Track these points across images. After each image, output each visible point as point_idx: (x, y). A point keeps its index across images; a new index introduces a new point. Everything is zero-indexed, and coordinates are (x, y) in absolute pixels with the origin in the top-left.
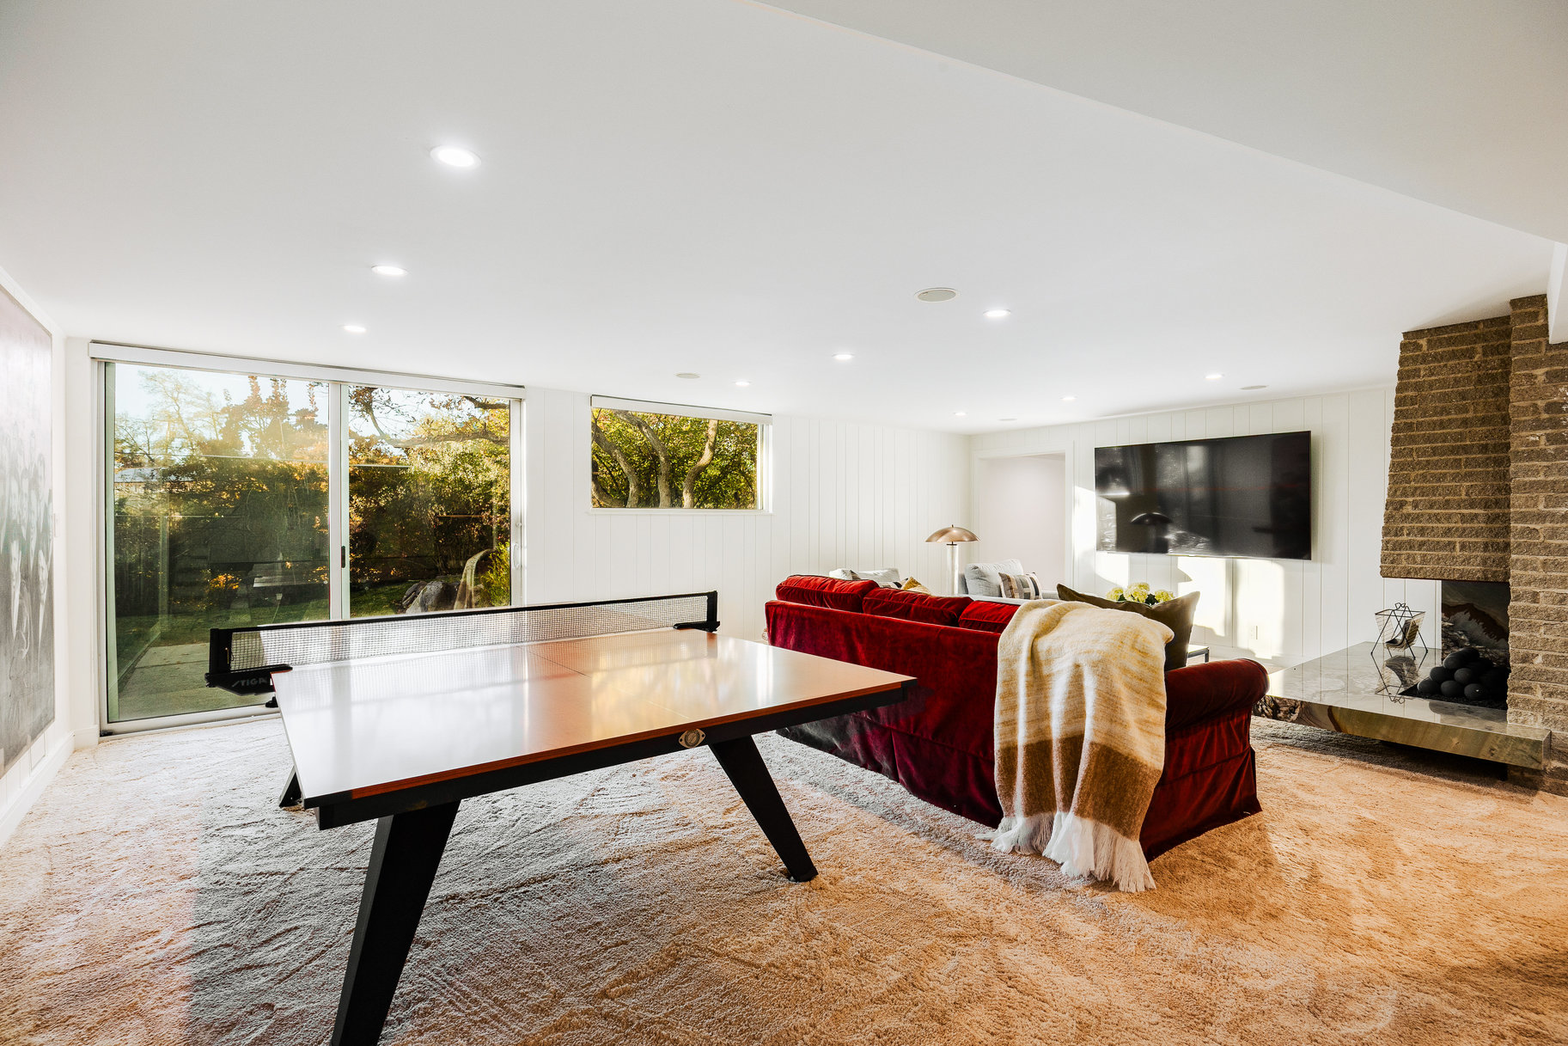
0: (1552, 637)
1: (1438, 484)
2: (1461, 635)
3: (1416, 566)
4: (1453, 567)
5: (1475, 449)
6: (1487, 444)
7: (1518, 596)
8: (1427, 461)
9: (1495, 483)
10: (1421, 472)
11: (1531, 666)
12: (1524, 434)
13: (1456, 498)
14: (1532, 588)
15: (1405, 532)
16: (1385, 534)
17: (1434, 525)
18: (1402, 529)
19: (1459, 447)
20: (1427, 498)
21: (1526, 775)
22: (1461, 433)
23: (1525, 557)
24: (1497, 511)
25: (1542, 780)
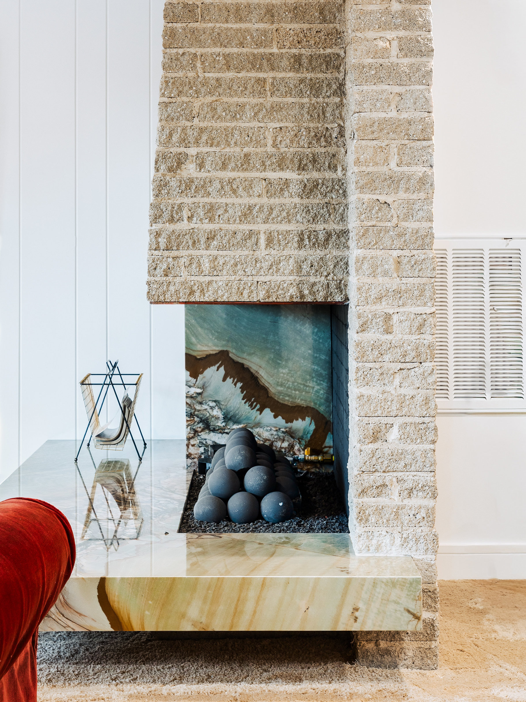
0: (408, 391)
1: (233, 124)
2: (212, 408)
3: (201, 279)
4: (256, 279)
5: (285, 63)
6: (301, 55)
7: (365, 323)
8: (217, 80)
9: (312, 125)
10: (209, 99)
11: (385, 445)
12: (371, 34)
13: (259, 150)
14: (383, 307)
15: (185, 214)
16: (155, 219)
17: (229, 201)
18: (180, 207)
19: (263, 56)
20: (217, 149)
21: (383, 644)
22: (265, 33)
23: (373, 253)
24: (315, 175)
25: (402, 649)
